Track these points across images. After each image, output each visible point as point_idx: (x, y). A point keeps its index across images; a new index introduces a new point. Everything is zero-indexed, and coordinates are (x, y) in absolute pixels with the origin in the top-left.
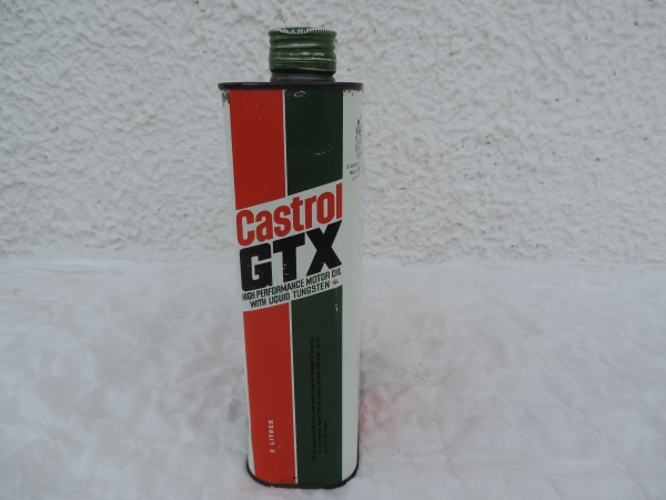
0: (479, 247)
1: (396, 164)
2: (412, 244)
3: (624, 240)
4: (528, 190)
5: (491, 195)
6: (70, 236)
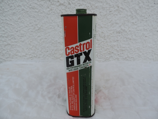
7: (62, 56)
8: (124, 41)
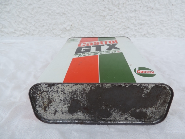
0: (134, 35)
1: (109, 7)
2: (114, 34)
3: (178, 32)
4: (150, 15)
5: (138, 17)
6: (8, 33)
7: (63, 32)
8: (144, 11)
